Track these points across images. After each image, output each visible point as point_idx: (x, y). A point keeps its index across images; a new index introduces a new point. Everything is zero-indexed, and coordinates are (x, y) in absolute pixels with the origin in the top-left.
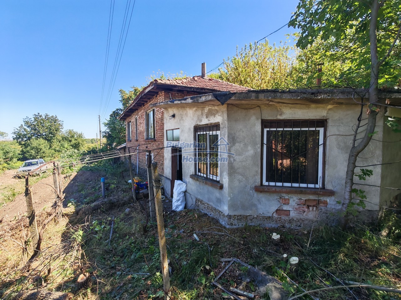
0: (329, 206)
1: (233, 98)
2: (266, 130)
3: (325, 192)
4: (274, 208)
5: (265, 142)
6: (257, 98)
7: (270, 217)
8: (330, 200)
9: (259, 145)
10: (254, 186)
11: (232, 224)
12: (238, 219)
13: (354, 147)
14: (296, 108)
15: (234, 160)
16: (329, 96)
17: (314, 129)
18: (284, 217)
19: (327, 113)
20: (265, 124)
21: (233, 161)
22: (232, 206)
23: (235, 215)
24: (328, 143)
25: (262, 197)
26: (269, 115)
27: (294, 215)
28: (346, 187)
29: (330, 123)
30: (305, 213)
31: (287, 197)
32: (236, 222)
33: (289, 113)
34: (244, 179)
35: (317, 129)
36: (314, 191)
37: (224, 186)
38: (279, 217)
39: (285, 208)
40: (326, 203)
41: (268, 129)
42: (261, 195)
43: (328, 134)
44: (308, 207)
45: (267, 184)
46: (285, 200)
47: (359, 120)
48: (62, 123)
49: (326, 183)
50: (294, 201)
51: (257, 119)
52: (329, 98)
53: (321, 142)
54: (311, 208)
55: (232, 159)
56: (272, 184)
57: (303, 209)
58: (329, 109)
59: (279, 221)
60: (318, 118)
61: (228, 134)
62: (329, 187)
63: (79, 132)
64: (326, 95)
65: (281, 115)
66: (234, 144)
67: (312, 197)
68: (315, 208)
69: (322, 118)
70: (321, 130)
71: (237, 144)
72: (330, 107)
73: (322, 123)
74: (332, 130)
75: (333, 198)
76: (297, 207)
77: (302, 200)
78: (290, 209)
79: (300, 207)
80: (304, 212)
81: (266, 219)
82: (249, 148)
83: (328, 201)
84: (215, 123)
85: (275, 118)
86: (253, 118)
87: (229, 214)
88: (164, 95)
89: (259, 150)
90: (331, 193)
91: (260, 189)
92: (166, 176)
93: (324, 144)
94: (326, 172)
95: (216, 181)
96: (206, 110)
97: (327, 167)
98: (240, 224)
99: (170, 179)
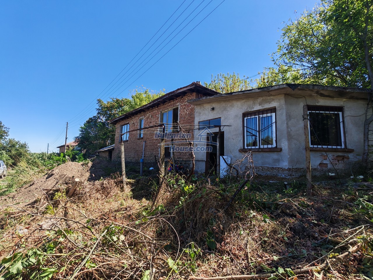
0: (350, 160)
1: (299, 87)
3: (347, 150)
4: (318, 162)
8: (351, 156)
10: (304, 147)
11: (291, 175)
12: (295, 171)
13: (366, 120)
14: (326, 99)
15: (291, 130)
16: (352, 90)
17: (336, 112)
18: (324, 169)
19: (343, 103)
20: (309, 108)
21: (290, 131)
22: (291, 161)
23: (293, 169)
24: (345, 121)
26: (311, 103)
27: (330, 166)
28: (364, 143)
29: (346, 109)
30: (337, 165)
32: (293, 173)
33: (322, 102)
34: (298, 143)
35: (339, 113)
36: (341, 150)
37: (283, 149)
38: (321, 168)
39: (325, 162)
40: (348, 158)
41: (310, 112)
43: (345, 115)
44: (338, 161)
45: (312, 146)
46: (325, 156)
49: (347, 145)
50: (330, 156)
53: (341, 120)
54: (340, 161)
55: (289, 130)
56: (315, 146)
57: (335, 162)
59: (322, 171)
60: (338, 105)
61: (286, 113)
62: (349, 147)
64: (350, 90)
65: (318, 103)
66: (290, 120)
67: (340, 154)
68: (342, 161)
69: (341, 106)
71: (292, 120)
72: (344, 100)
73: (341, 109)
74: (347, 113)
76: (332, 161)
77: (335, 156)
78: (328, 163)
80: (336, 164)
81: (314, 170)
83: (350, 156)
85: (315, 105)
86: (301, 104)
87: (289, 168)
90: (351, 151)
92: (197, 160)
93: (343, 122)
94: (347, 138)
95: (272, 148)
96: (260, 100)
97: (347, 135)
98: (297, 175)
99: (205, 161)
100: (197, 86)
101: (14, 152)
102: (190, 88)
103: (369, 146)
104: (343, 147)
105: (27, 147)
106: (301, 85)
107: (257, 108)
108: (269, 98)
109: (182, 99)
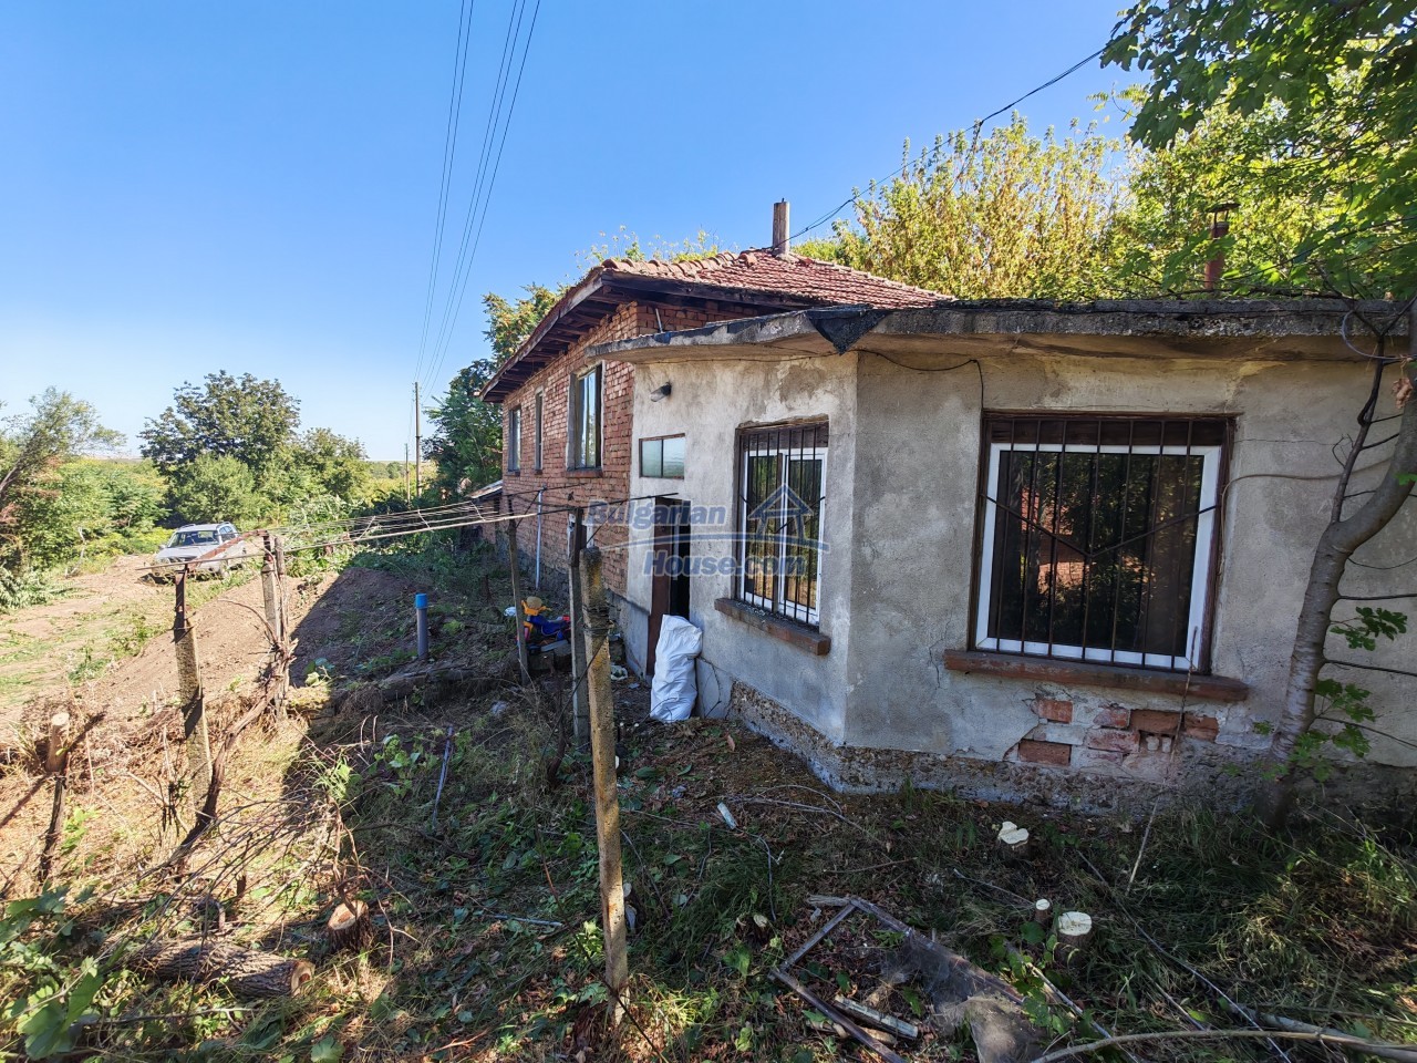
0: (1221, 740)
1: (880, 329)
2: (996, 449)
3: (1212, 685)
4: (1019, 733)
5: (992, 490)
6: (969, 329)
7: (995, 764)
8: (1229, 717)
9: (970, 504)
10: (941, 649)
11: (855, 780)
12: (877, 764)
13: (1336, 521)
14: (1119, 371)
15: (876, 554)
16: (1247, 326)
17: (1181, 451)
18: (1047, 769)
19: (1239, 393)
20: (994, 426)
21: (869, 558)
22: (860, 715)
23: (868, 750)
24: (1233, 505)
25: (974, 692)
26: (1012, 396)
27: (1086, 762)
28: (1293, 670)
29: (1246, 430)
30: (1128, 761)
31: (1062, 697)
32: (870, 773)
33: (1087, 390)
34: (907, 623)
35: (1196, 451)
36: (1170, 682)
37: (835, 643)
38: (1031, 765)
39: (1054, 734)
40: (1211, 727)
41: (1007, 447)
42: (966, 684)
43: (1236, 471)
44: (1143, 736)
45: (990, 644)
46: (1056, 705)
47: (1365, 421)
48: (297, 406)
49: (1215, 653)
50: (1088, 711)
51: (968, 408)
52: (1247, 333)
53: (1208, 498)
54: (1152, 743)
55: (867, 551)
56: (1011, 645)
57: (1121, 743)
58: (1247, 378)
59: (1029, 779)
60: (1200, 409)
61: (857, 460)
62: (1226, 667)
63: (350, 439)
64: (1234, 325)
65: (1056, 395)
66: (877, 495)
67: (1157, 702)
68: (1167, 743)
69: (1217, 411)
70: (1211, 456)
71: (888, 497)
72: (1249, 368)
73: (1217, 428)
74: (1252, 455)
75: (1241, 710)
76: (1100, 733)
77: (1122, 711)
78: (1073, 741)
79: (1109, 737)
80: (1126, 754)
81: (982, 769)
82: (933, 512)
83: (1221, 719)
84: (813, 419)
85: (1034, 407)
86: (952, 404)
87: (848, 744)
88: (635, 317)
89: (969, 521)
90: (1235, 692)
91: (966, 661)
93: (1220, 509)
94: (1221, 613)
95: (807, 623)
96: (783, 370)
97: (1224, 593)
98: (884, 780)
99: (647, 611)
100: (617, 281)
101: (330, 471)
103: (1318, 688)
106: (895, 316)
107: (773, 411)
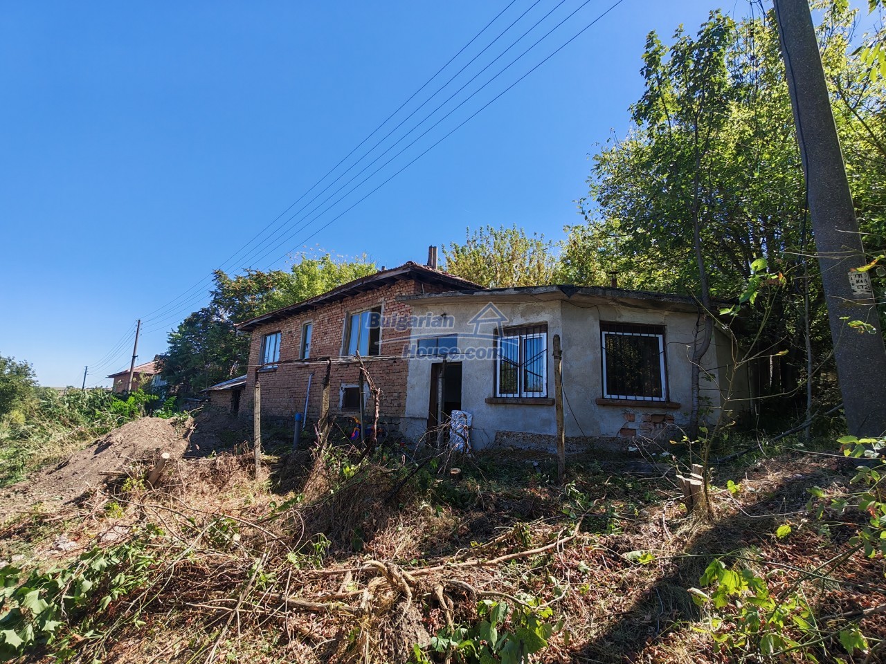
0: (675, 422)
1: (579, 292)
2: (604, 333)
3: (670, 405)
4: (619, 426)
5: (604, 346)
6: (604, 294)
7: (614, 439)
8: (675, 415)
9: (599, 350)
10: (594, 398)
13: (695, 352)
15: (571, 366)
17: (653, 335)
18: (630, 438)
19: (665, 320)
20: (604, 326)
21: (569, 368)
22: (570, 425)
23: (573, 437)
24: (668, 351)
25: (606, 413)
26: (609, 317)
27: (640, 434)
28: (693, 393)
29: (668, 330)
30: (652, 432)
31: (632, 412)
32: (574, 447)
33: (628, 316)
34: (583, 390)
35: (657, 336)
36: (660, 405)
38: (625, 437)
39: (631, 426)
40: (672, 419)
41: (607, 333)
42: (603, 410)
43: (667, 342)
44: (655, 424)
45: (608, 397)
46: (630, 415)
47: (697, 325)
49: (670, 395)
50: (640, 416)
51: (596, 320)
53: (661, 349)
54: (658, 425)
55: (568, 365)
56: (615, 397)
57: (648, 426)
58: (666, 316)
59: (625, 442)
60: (656, 323)
61: (563, 335)
62: (674, 399)
65: (620, 317)
66: (570, 347)
67: (658, 412)
68: (662, 425)
69: (660, 324)
70: (660, 337)
71: (573, 347)
72: (666, 313)
73: (660, 329)
74: (671, 337)
75: (679, 412)
76: (643, 424)
77: (648, 416)
78: (636, 427)
79: (646, 425)
80: (651, 430)
81: (610, 440)
82: (588, 352)
83: (674, 415)
84: (539, 323)
85: (614, 320)
86: (591, 318)
88: (413, 286)
89: (600, 355)
90: (677, 407)
91: (602, 403)
92: (412, 416)
93: (665, 352)
94: (670, 382)
95: (540, 398)
96: (522, 306)
97: (670, 377)
98: (580, 449)
99: (426, 419)
100: (415, 270)
102: (401, 273)
103: (699, 398)
104: (663, 399)
105: (30, 372)
106: (583, 289)
107: (518, 321)
108: (536, 304)
109: (390, 290)
